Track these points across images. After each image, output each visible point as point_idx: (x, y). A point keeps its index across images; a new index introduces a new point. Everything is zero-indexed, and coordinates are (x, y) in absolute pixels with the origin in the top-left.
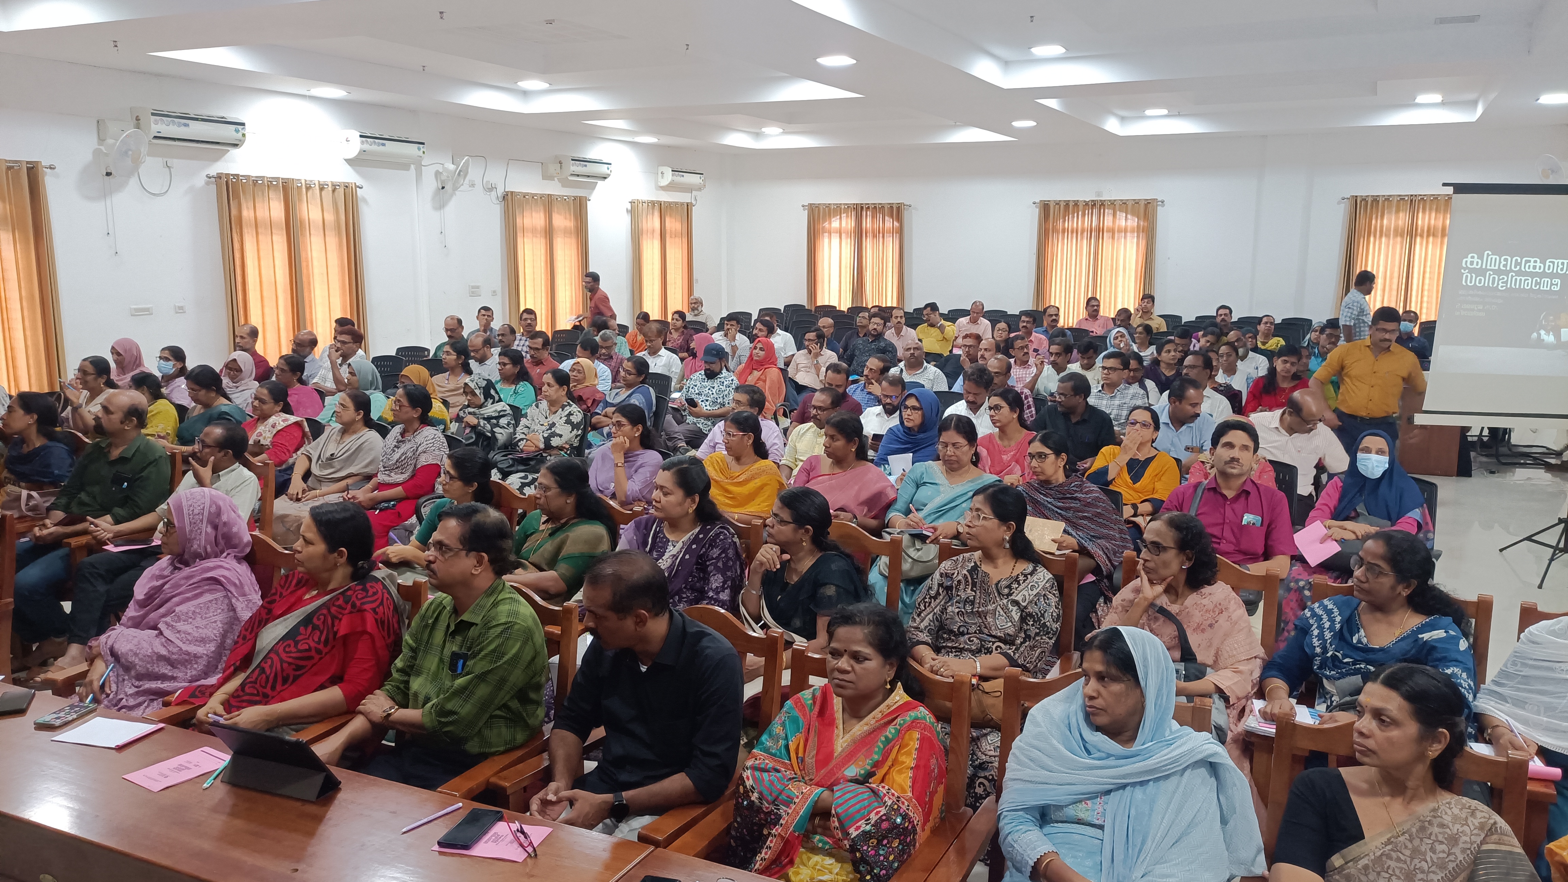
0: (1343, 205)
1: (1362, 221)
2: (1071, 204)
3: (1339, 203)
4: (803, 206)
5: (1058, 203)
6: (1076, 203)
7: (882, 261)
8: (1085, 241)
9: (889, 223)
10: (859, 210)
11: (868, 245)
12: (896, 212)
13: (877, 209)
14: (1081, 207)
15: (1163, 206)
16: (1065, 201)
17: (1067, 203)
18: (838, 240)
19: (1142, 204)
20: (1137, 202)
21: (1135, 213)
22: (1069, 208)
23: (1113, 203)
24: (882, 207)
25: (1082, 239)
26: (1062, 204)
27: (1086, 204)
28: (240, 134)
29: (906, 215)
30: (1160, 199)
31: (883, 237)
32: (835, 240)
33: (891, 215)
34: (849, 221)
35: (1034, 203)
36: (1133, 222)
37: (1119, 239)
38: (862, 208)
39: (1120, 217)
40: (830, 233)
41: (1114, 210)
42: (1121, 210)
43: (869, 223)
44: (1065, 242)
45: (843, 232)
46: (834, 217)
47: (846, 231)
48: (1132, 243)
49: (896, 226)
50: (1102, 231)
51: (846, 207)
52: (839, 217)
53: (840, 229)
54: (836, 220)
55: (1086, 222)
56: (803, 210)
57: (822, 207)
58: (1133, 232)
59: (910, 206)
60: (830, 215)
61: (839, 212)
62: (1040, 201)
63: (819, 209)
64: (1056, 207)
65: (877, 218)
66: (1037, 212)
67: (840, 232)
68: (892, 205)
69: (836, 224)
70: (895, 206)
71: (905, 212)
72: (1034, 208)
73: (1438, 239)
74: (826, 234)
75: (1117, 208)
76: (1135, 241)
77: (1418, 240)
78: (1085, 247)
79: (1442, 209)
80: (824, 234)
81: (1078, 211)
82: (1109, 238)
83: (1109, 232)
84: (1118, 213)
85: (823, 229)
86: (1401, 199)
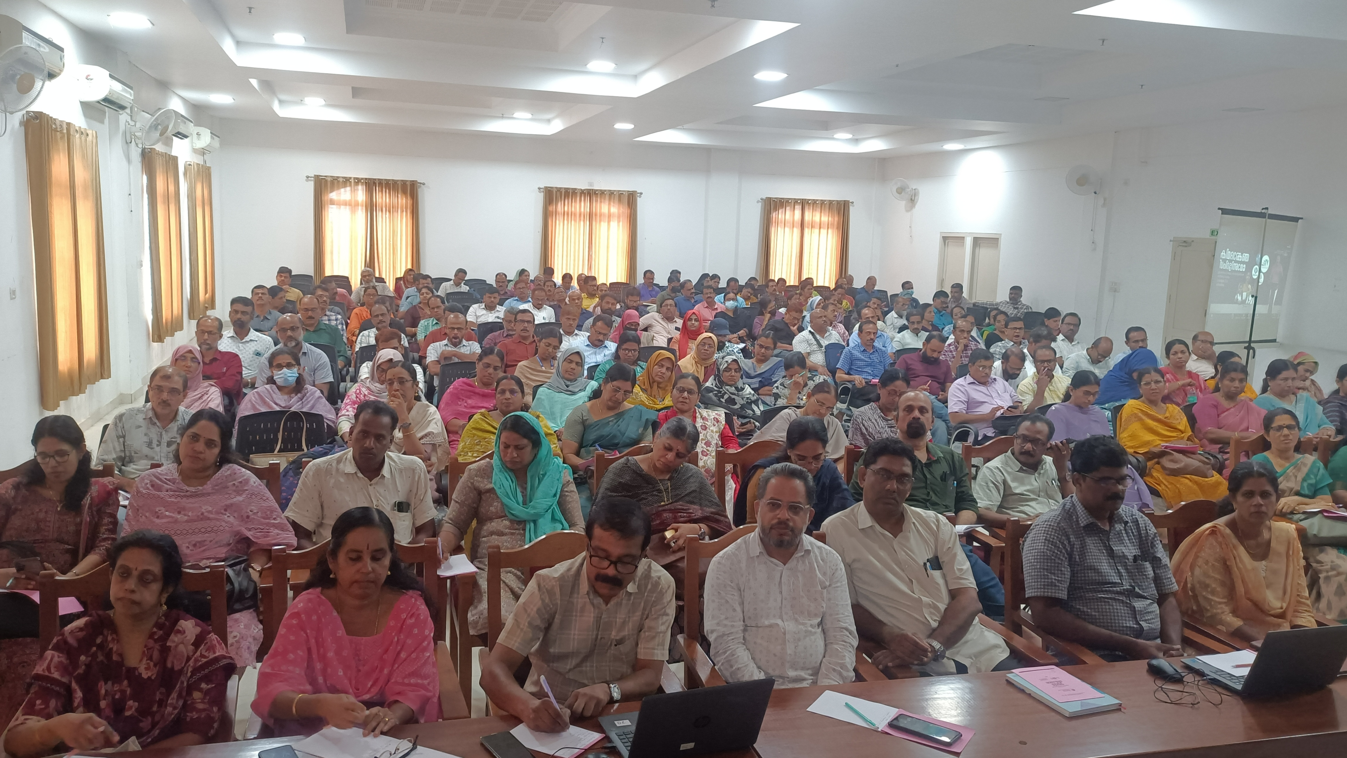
0: (760, 204)
1: (774, 214)
2: (570, 191)
3: (758, 202)
4: (308, 177)
5: (559, 190)
6: (574, 190)
7: (394, 234)
8: (582, 223)
9: (402, 200)
10: (371, 185)
11: (380, 219)
12: (411, 189)
13: (390, 185)
14: (578, 195)
15: (641, 197)
16: (565, 188)
17: (567, 190)
18: (347, 212)
19: (626, 194)
20: (621, 193)
22: (569, 194)
23: (602, 192)
24: (395, 182)
25: (580, 220)
26: (564, 191)
27: (583, 192)
29: (420, 192)
30: (639, 191)
31: (397, 212)
33: (404, 192)
34: (361, 194)
35: (539, 189)
36: (619, 209)
37: (609, 222)
38: (375, 183)
39: (609, 204)
40: (339, 204)
41: (605, 199)
42: (610, 200)
43: (381, 198)
44: (566, 222)
45: (353, 205)
46: (342, 190)
47: (357, 204)
48: (618, 225)
49: (410, 202)
50: (596, 215)
51: (358, 181)
52: (348, 189)
53: (350, 201)
54: (345, 191)
55: (582, 206)
56: (307, 181)
57: (329, 179)
58: (619, 217)
59: (424, 184)
60: (339, 188)
61: (348, 184)
62: (546, 188)
63: (326, 181)
64: (559, 193)
65: (390, 193)
66: (541, 196)
67: (350, 205)
68: (404, 183)
69: (344, 194)
70: (408, 183)
71: (419, 190)
72: (540, 192)
73: (817, 230)
74: (334, 206)
75: (607, 196)
76: (621, 223)
77: (806, 230)
78: (582, 227)
79: (819, 209)
80: (331, 206)
81: (575, 198)
82: (600, 220)
83: (600, 215)
84: (607, 202)
85: (331, 199)
86: (794, 202)
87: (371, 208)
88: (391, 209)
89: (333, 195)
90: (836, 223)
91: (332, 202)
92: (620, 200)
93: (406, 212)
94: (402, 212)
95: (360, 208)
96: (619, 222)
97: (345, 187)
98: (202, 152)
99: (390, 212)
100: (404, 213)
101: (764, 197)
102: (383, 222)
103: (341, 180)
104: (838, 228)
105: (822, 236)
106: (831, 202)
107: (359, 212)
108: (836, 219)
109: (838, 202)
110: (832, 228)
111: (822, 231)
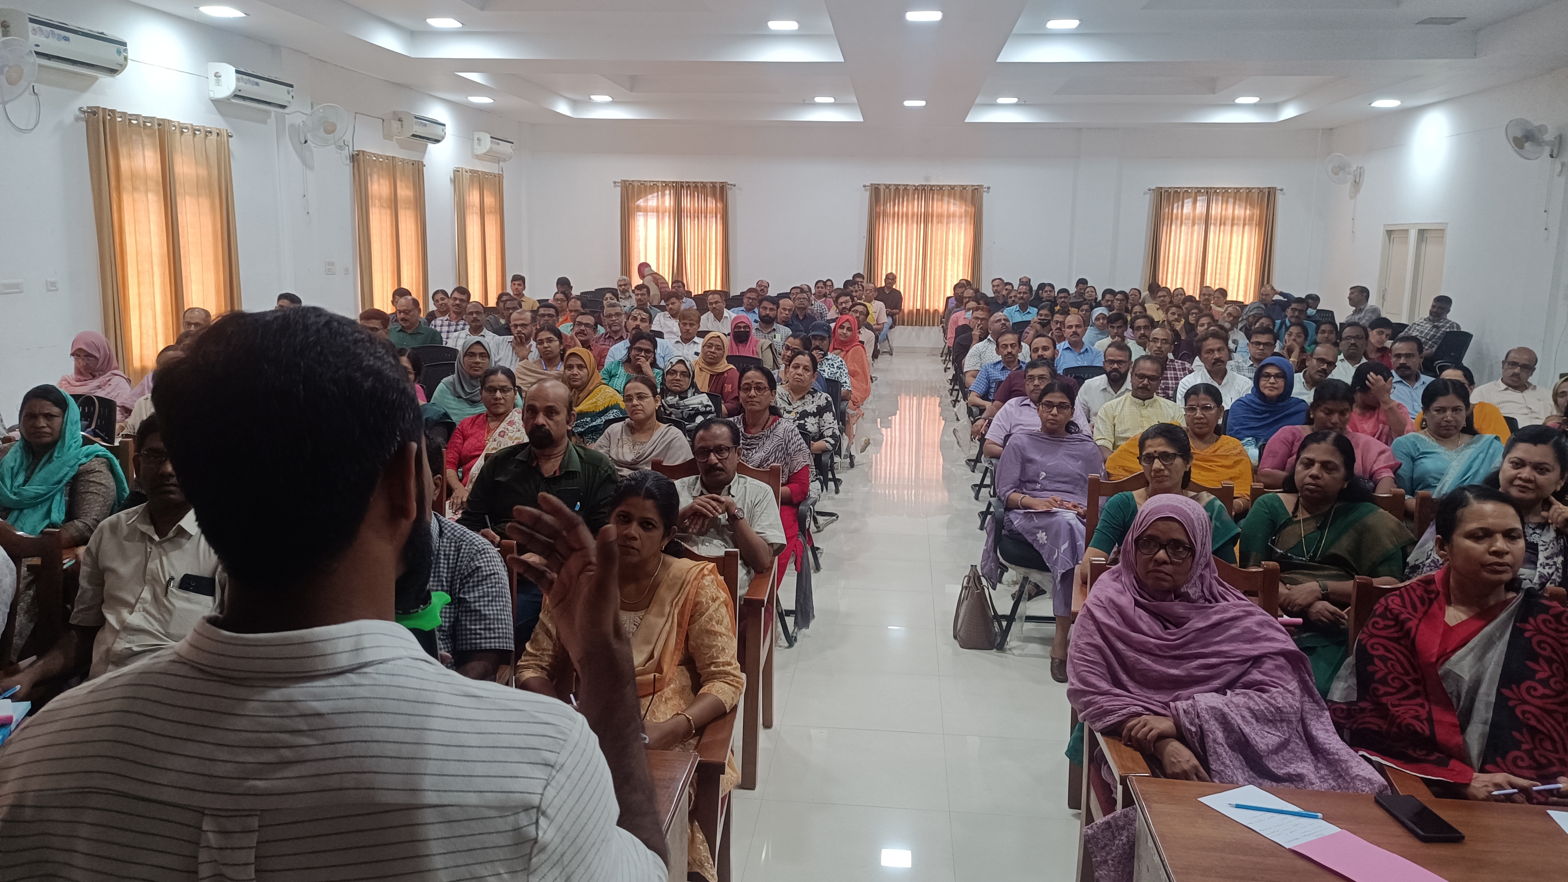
0: (1148, 196)
1: (1166, 209)
2: (901, 188)
3: (1145, 194)
4: (615, 183)
5: (888, 187)
6: (906, 187)
7: (703, 242)
8: (915, 226)
9: (711, 204)
10: (678, 188)
11: (688, 226)
12: (720, 191)
13: (698, 188)
14: (911, 192)
15: (988, 192)
16: (894, 185)
17: (897, 187)
18: (655, 220)
19: (970, 189)
20: (964, 188)
21: (962, 198)
22: (899, 192)
23: (941, 188)
24: (704, 185)
25: (913, 222)
26: (893, 188)
27: (916, 188)
28: (122, 57)
29: (730, 194)
30: (986, 185)
31: (706, 217)
32: (652, 220)
33: (714, 196)
34: (668, 201)
35: (864, 186)
36: (961, 207)
37: (948, 223)
38: (682, 186)
39: (948, 202)
40: (646, 211)
41: (943, 195)
42: (949, 196)
43: (689, 202)
44: (896, 224)
45: (660, 212)
46: (650, 197)
47: (665, 211)
48: (960, 228)
49: (719, 205)
50: (932, 216)
51: (666, 185)
52: (655, 194)
53: (658, 207)
54: (653, 197)
55: (915, 206)
56: (615, 186)
57: (636, 184)
58: (960, 217)
59: (735, 186)
60: (646, 195)
61: (656, 189)
62: (872, 184)
63: (633, 186)
64: (887, 190)
65: (698, 197)
66: (868, 194)
67: (657, 212)
68: (714, 185)
69: (652, 201)
70: (718, 186)
71: (729, 192)
72: (866, 190)
73: (1228, 228)
74: (641, 213)
75: (946, 193)
76: (963, 225)
77: (1212, 228)
78: (915, 231)
79: (1231, 200)
80: (638, 213)
81: (908, 195)
82: (938, 223)
83: (938, 216)
84: (946, 199)
85: (638, 206)
86: (1198, 191)
87: (678, 214)
88: (699, 214)
89: (641, 203)
91: (639, 209)
94: (711, 217)
95: (667, 214)
96: (960, 223)
97: (652, 192)
99: (698, 218)
100: (714, 218)
101: (1154, 187)
103: (660, 184)
104: (1259, 224)
105: (1234, 235)
106: (1249, 190)
107: (667, 220)
108: (1257, 212)
109: (1261, 190)
110: (1250, 224)
111: (1235, 228)
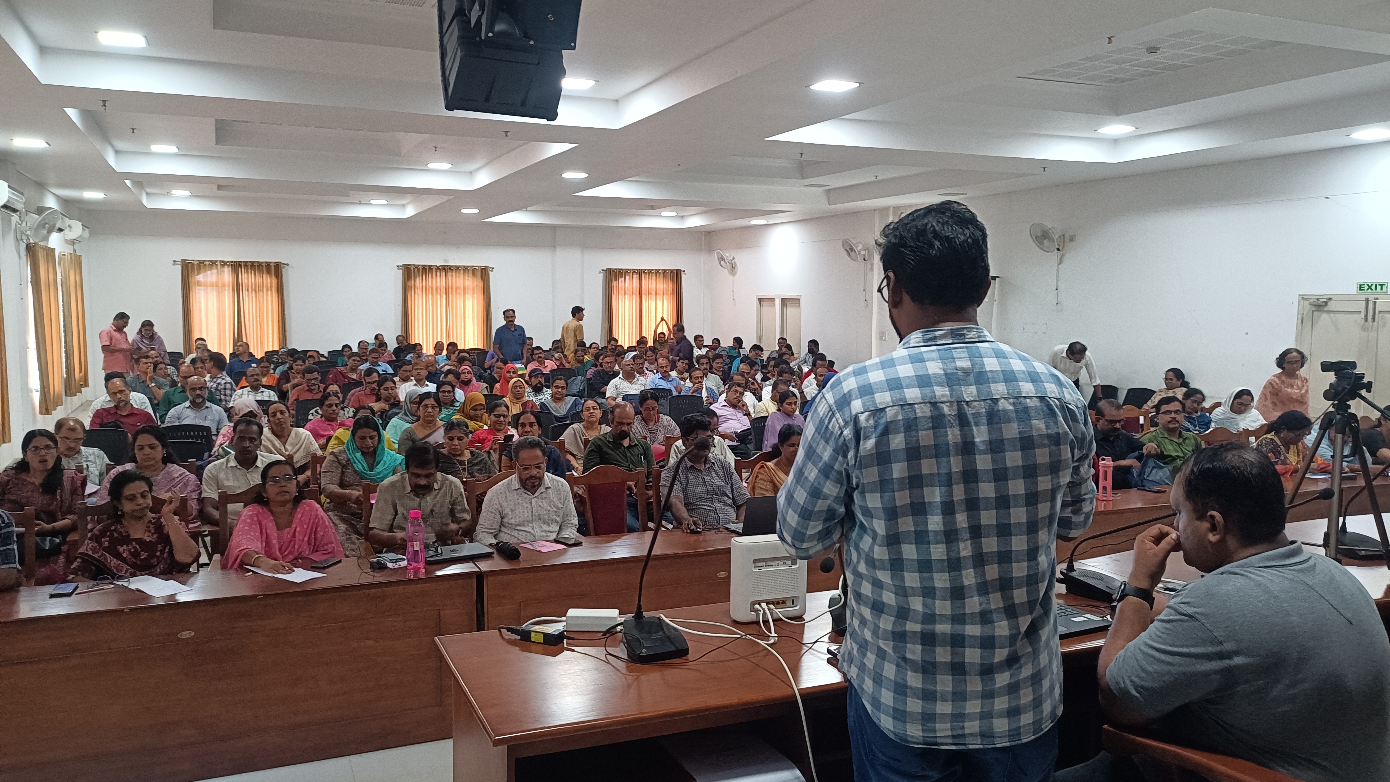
0: (601, 275)
1: (614, 283)
2: (427, 268)
3: (600, 273)
4: (175, 261)
5: (416, 267)
6: (430, 267)
8: (439, 296)
9: (267, 280)
10: (236, 266)
11: (247, 298)
12: (276, 270)
13: (253, 266)
14: (434, 271)
15: (493, 271)
16: (422, 265)
17: (424, 266)
18: (215, 293)
19: (479, 269)
20: (475, 268)
22: (426, 270)
23: (457, 268)
24: (260, 264)
25: (437, 294)
26: (421, 268)
27: (438, 268)
29: (284, 272)
30: (491, 266)
31: (262, 291)
32: (213, 294)
33: (269, 272)
34: (227, 275)
35: (398, 266)
36: (473, 282)
37: (464, 294)
38: (241, 266)
39: (464, 279)
40: (206, 285)
41: (458, 274)
42: (464, 274)
43: (247, 278)
44: (424, 296)
45: (219, 287)
46: (209, 272)
47: (224, 286)
48: (473, 298)
49: (274, 281)
50: (452, 288)
51: (224, 263)
52: (215, 271)
53: (217, 282)
54: (212, 274)
55: (439, 281)
56: (174, 265)
57: (196, 263)
59: (288, 265)
60: (205, 271)
61: (214, 266)
62: (404, 265)
63: (193, 264)
64: (416, 270)
65: (255, 274)
66: (400, 272)
67: (217, 286)
68: (268, 264)
69: (211, 276)
70: (273, 265)
71: (284, 270)
72: (399, 269)
73: (654, 297)
74: (202, 288)
75: (462, 272)
76: (475, 296)
77: (644, 297)
78: (441, 301)
79: (654, 278)
80: (197, 287)
81: (432, 274)
82: (456, 293)
83: (456, 289)
84: (462, 276)
85: (198, 282)
86: (634, 271)
87: (238, 288)
88: (257, 289)
89: (200, 277)
90: (670, 289)
91: (199, 284)
92: (473, 274)
93: (271, 290)
94: (267, 290)
95: (226, 288)
96: (473, 294)
97: (211, 269)
98: (72, 242)
99: (256, 291)
100: (269, 293)
101: (605, 269)
102: (249, 301)
103: (207, 263)
104: (672, 293)
105: (658, 301)
106: (665, 271)
107: (226, 293)
108: (670, 285)
109: (671, 271)
110: (667, 294)
111: (658, 297)
